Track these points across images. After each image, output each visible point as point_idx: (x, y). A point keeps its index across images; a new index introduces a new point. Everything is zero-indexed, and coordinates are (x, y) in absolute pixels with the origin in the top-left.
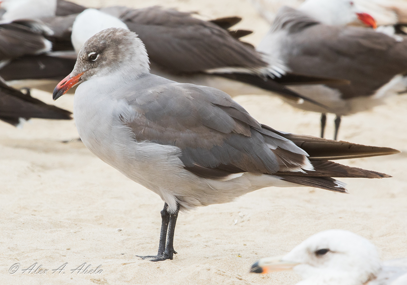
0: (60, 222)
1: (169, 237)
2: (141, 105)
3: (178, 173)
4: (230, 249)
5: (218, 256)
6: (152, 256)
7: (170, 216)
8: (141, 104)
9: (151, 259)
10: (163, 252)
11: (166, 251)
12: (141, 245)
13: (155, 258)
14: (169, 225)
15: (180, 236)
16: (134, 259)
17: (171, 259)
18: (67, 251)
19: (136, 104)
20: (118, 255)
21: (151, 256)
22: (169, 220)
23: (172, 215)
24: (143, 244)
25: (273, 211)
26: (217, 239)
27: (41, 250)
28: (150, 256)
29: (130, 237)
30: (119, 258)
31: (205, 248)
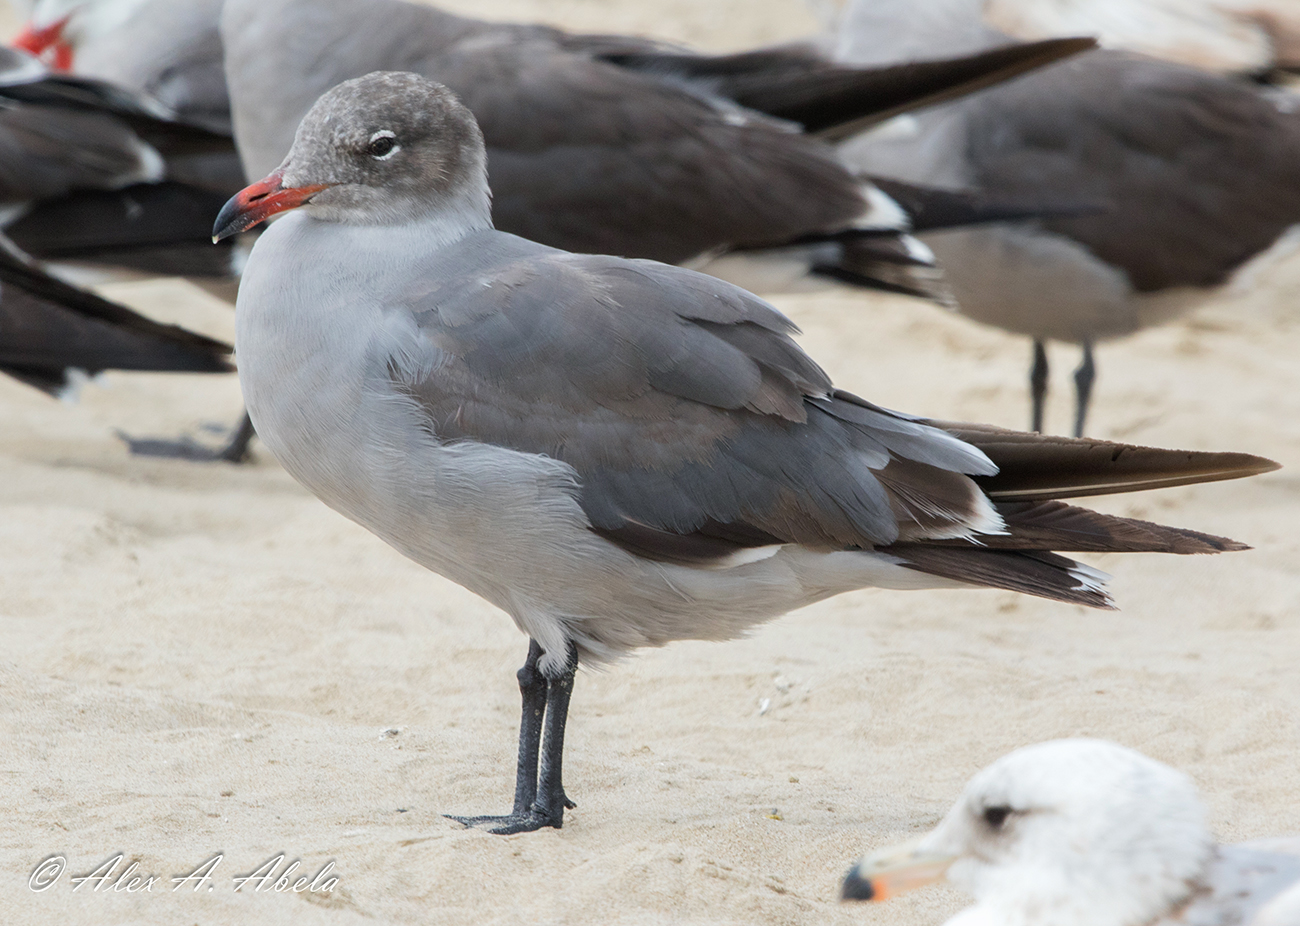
0: (201, 706)
1: (549, 753)
2: (453, 328)
3: (572, 543)
4: (747, 796)
5: (707, 816)
6: (495, 815)
7: (549, 687)
8: (456, 325)
9: (494, 825)
10: (530, 803)
11: (540, 802)
12: (461, 782)
13: (507, 822)
14: (548, 715)
15: (586, 750)
16: (438, 827)
17: (555, 827)
18: (223, 801)
19: (438, 324)
20: (386, 814)
21: (493, 818)
22: (545, 698)
23: (556, 681)
24: (466, 777)
25: (884, 670)
26: (703, 760)
27: (140, 796)
28: (489, 817)
29: (424, 754)
30: (389, 825)
31: (665, 792)
